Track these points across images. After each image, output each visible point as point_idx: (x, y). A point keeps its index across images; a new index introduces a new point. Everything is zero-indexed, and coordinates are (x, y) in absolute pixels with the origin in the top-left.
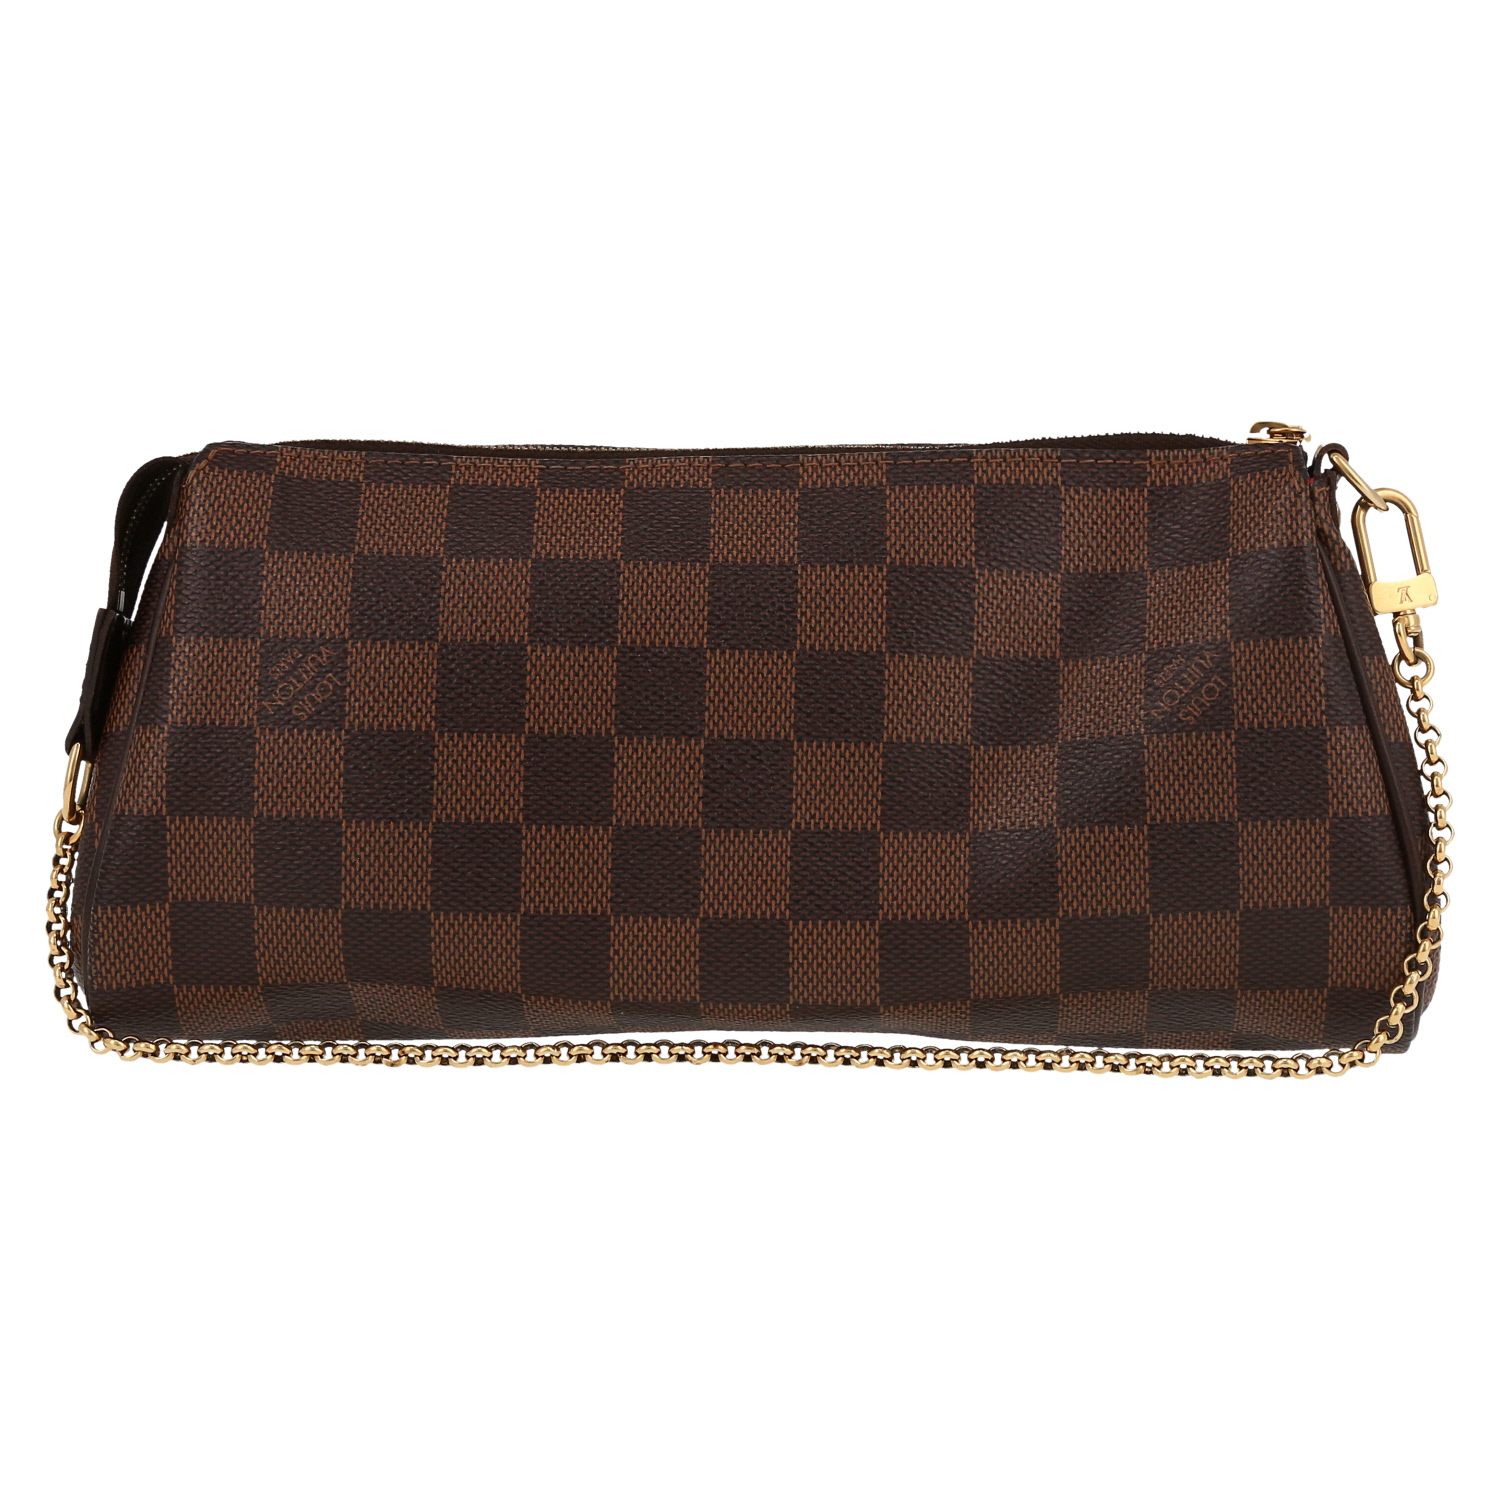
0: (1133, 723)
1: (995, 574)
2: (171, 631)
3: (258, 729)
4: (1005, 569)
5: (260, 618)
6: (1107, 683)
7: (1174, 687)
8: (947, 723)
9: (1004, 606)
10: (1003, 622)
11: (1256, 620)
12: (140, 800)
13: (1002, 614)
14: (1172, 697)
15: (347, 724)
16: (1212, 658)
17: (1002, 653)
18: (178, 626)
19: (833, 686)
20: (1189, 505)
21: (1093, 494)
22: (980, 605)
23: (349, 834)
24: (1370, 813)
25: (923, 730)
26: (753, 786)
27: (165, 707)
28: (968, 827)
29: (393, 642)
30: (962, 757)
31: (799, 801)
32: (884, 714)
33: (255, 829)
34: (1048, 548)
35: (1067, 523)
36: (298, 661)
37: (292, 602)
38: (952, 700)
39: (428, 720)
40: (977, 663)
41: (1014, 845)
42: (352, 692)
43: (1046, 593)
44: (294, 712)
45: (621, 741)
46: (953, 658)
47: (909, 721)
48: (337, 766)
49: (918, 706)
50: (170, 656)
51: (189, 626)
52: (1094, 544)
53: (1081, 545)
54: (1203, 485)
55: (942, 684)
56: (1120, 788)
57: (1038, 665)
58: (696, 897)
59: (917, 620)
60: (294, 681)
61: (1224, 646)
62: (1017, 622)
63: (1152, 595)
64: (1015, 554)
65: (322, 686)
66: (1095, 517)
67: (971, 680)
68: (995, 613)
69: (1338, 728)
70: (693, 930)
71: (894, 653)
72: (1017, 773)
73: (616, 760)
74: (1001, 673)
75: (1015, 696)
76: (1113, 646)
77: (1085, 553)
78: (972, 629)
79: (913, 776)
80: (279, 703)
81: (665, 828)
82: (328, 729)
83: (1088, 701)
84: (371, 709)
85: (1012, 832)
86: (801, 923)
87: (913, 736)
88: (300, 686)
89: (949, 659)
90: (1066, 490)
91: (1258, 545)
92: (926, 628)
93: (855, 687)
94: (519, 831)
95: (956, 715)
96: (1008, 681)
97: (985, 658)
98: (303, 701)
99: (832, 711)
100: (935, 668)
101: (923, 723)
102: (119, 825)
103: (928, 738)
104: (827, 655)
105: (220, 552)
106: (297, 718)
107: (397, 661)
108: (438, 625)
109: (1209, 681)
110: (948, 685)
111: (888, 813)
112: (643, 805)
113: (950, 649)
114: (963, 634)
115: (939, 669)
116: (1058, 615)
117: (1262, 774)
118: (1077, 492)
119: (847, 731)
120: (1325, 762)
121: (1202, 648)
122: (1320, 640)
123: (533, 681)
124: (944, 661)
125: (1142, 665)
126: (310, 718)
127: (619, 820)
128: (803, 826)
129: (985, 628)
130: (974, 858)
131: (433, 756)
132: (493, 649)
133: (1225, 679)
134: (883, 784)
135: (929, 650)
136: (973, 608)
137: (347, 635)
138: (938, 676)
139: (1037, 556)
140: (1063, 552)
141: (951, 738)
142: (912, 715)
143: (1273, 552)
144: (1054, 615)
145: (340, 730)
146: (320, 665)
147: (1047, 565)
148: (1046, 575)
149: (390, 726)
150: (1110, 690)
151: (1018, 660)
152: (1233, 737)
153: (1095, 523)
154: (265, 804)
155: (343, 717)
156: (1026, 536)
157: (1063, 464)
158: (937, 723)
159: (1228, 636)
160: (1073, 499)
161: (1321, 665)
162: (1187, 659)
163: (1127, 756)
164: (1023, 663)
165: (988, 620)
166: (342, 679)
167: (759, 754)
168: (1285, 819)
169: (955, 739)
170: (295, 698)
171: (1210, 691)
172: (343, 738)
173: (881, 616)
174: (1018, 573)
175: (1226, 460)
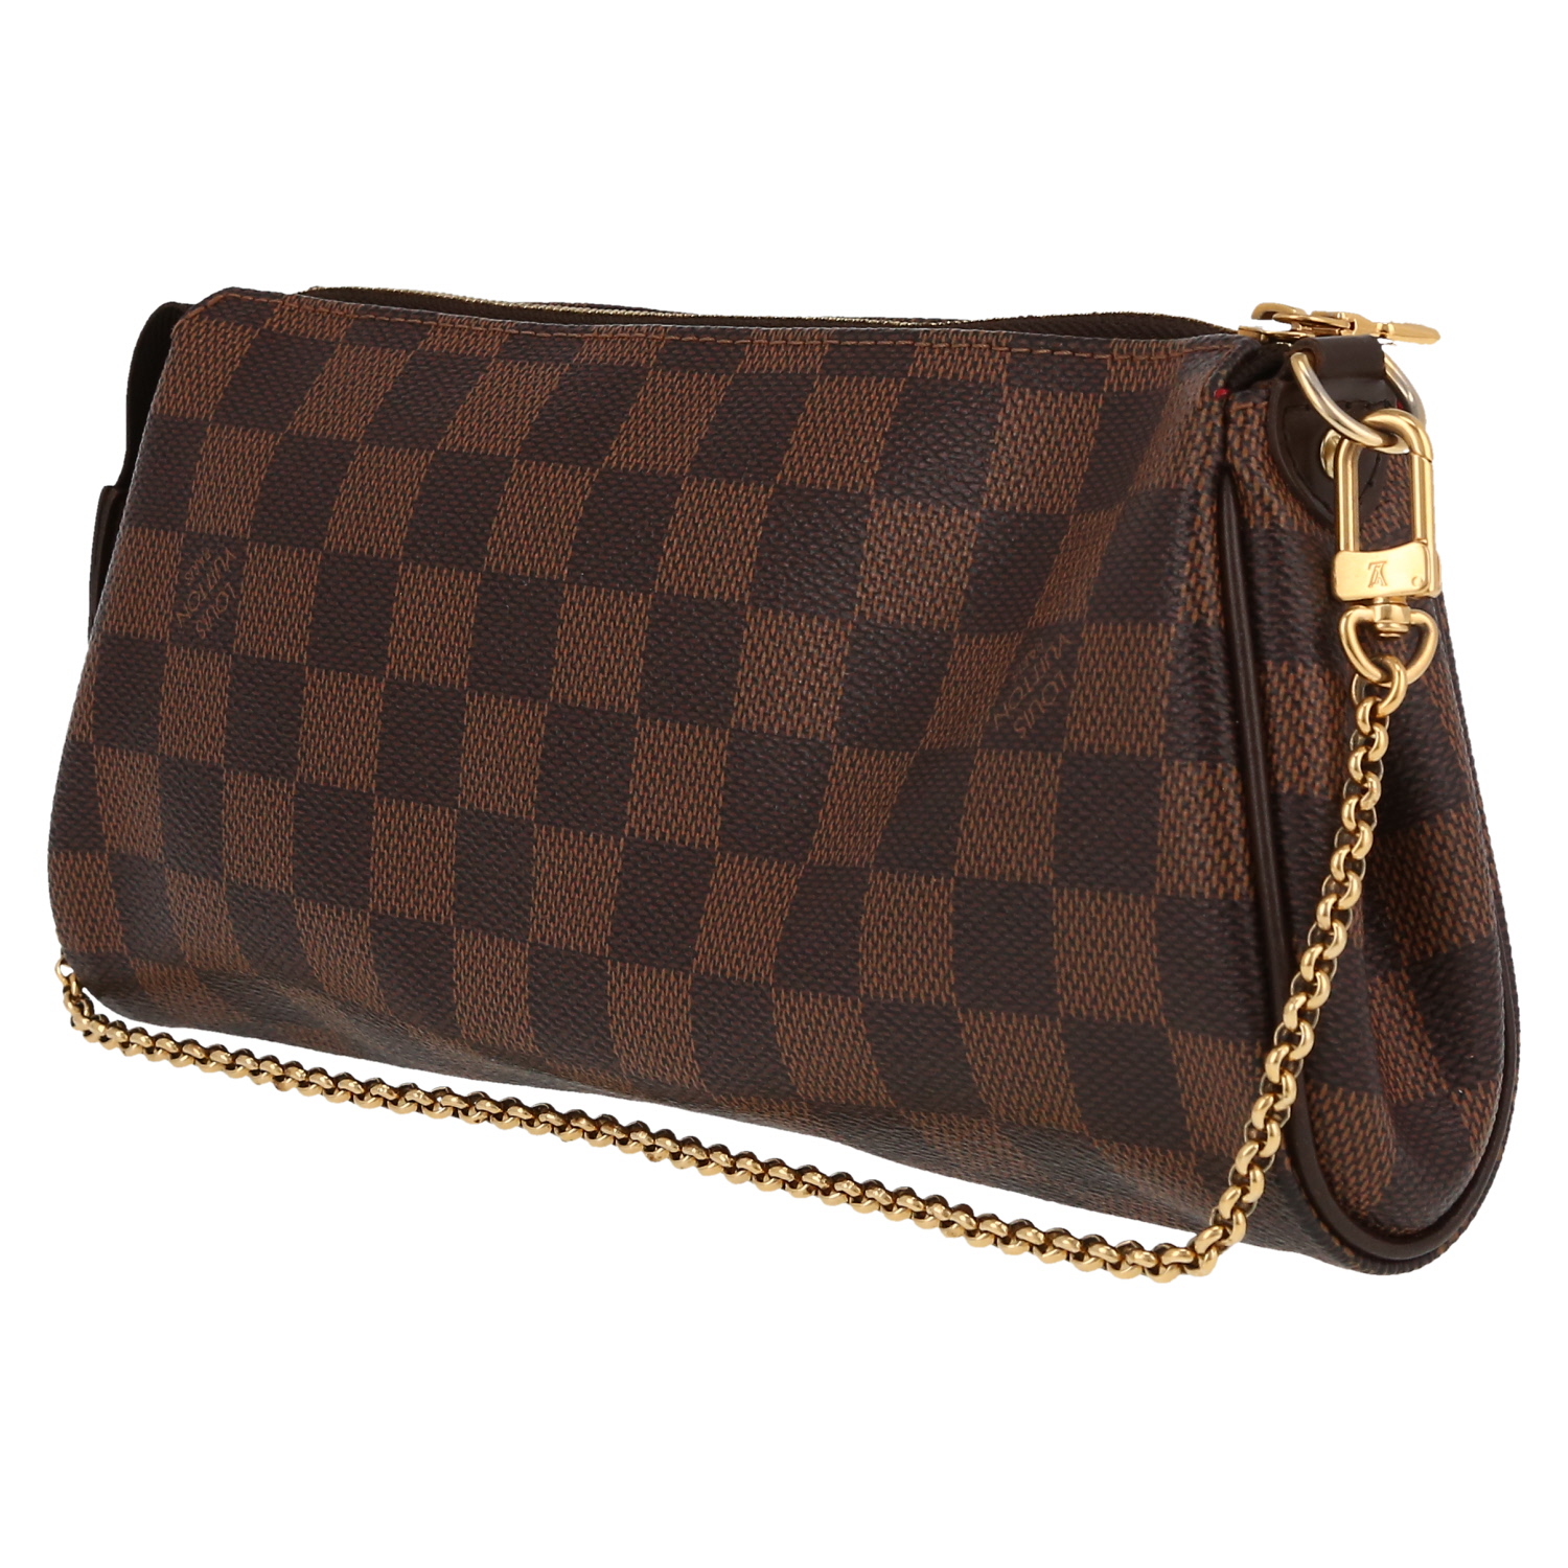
1: (895, 506)
4: (908, 499)
8: (809, 710)
9: (900, 552)
10: (897, 576)
13: (897, 563)
17: (890, 618)
19: (685, 647)
21: (1042, 399)
22: (870, 548)
24: (1207, 894)
25: (778, 716)
26: (588, 771)
30: (820, 760)
31: (635, 799)
32: (735, 690)
34: (969, 473)
35: (1002, 439)
38: (818, 678)
40: (857, 629)
43: (956, 537)
46: (827, 619)
47: (763, 703)
49: (777, 683)
52: (1029, 472)
53: (1014, 473)
55: (810, 655)
57: (931, 640)
59: (791, 563)
62: (914, 576)
64: (924, 480)
66: (1038, 432)
67: (846, 653)
68: (887, 561)
69: (1177, 763)
71: (756, 607)
74: (885, 646)
75: (897, 679)
77: (1017, 484)
78: (856, 581)
79: (760, 780)
87: (766, 724)
89: (821, 621)
90: (1009, 392)
92: (800, 575)
93: (708, 650)
94: (370, 803)
95: (821, 700)
96: (892, 658)
97: (868, 624)
99: (680, 679)
100: (802, 632)
101: (779, 707)
103: (783, 729)
104: (683, 603)
110: (816, 656)
111: (728, 826)
113: (825, 608)
114: (844, 588)
115: (807, 634)
116: (966, 570)
117: (1084, 819)
118: (1022, 396)
119: (693, 709)
120: (1156, 811)
122: (1173, 630)
124: (815, 623)
128: (637, 834)
129: (873, 580)
133: (1068, 677)
134: (726, 787)
135: (798, 606)
136: (860, 551)
138: (806, 644)
139: (952, 484)
140: (988, 481)
141: (811, 731)
142: (768, 694)
144: (962, 569)
147: (965, 499)
148: (961, 512)
151: (909, 630)
152: (1059, 761)
153: (1036, 441)
156: (944, 455)
157: (1013, 354)
158: (798, 709)
160: (1015, 405)
161: (1168, 666)
164: (915, 634)
165: (878, 571)
167: (600, 731)
168: (1105, 891)
169: (817, 734)
173: (750, 554)
174: (925, 507)
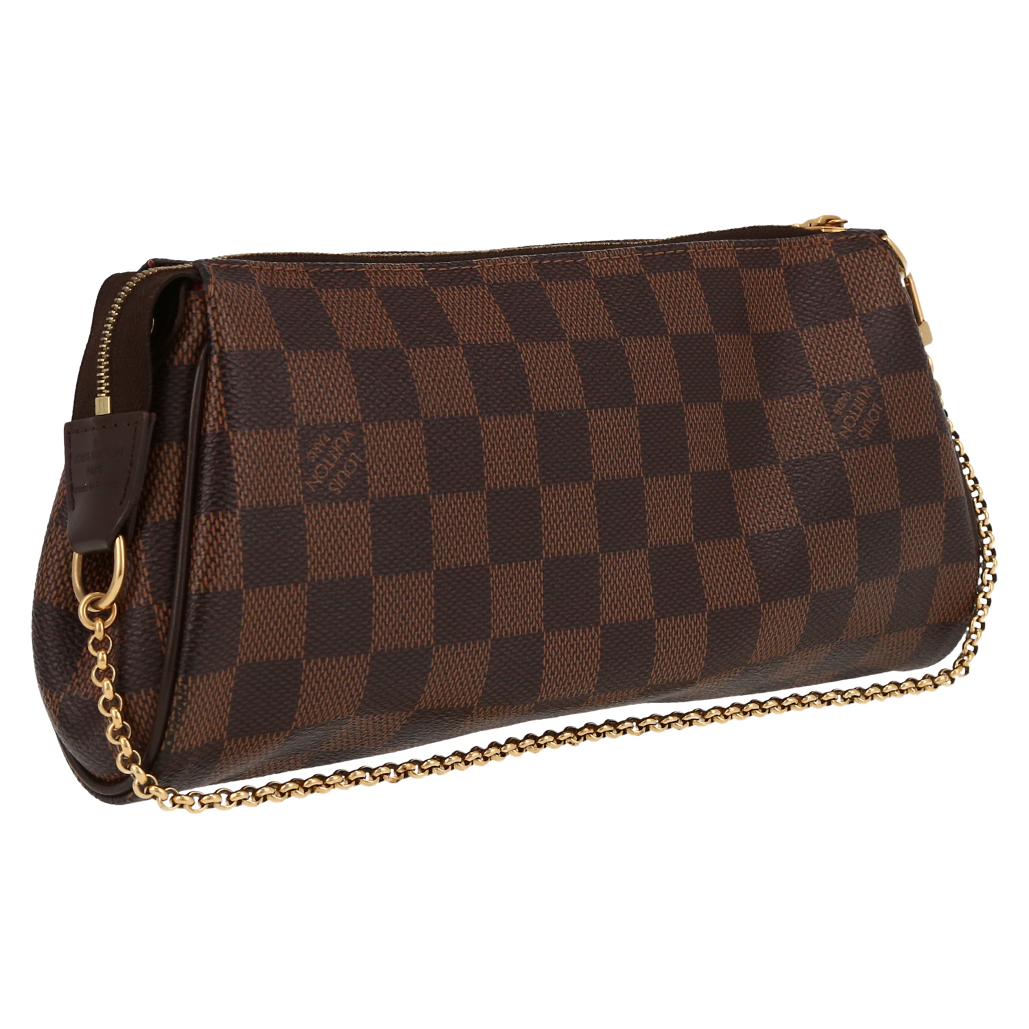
0: (829, 443)
2: (226, 426)
3: (305, 507)
5: (293, 410)
6: (798, 415)
7: (849, 414)
11: (890, 360)
12: (223, 578)
14: (850, 421)
15: (370, 495)
16: (868, 391)
18: (232, 422)
20: (811, 278)
23: (377, 588)
27: (233, 494)
28: (741, 533)
29: (393, 422)
33: (308, 593)
36: (328, 444)
37: (315, 394)
39: (424, 485)
41: (778, 542)
42: (371, 467)
44: (330, 489)
45: (544, 490)
48: (367, 531)
50: (229, 448)
51: (242, 421)
54: (816, 263)
56: (835, 492)
58: (597, 609)
60: (327, 462)
61: (874, 381)
63: (808, 347)
65: (349, 463)
70: (597, 636)
72: (761, 488)
73: (542, 505)
76: (793, 387)
80: (318, 481)
81: (577, 556)
82: (357, 500)
83: (789, 429)
84: (386, 479)
85: (773, 533)
86: (662, 620)
88: (333, 466)
91: (877, 306)
98: (336, 478)
102: (205, 603)
105: (253, 354)
106: (333, 493)
107: (398, 437)
108: (419, 405)
109: (871, 408)
112: (562, 540)
121: (860, 384)
123: (486, 446)
125: (820, 399)
126: (343, 491)
127: (547, 554)
130: (753, 556)
131: (430, 515)
132: (458, 421)
137: (360, 418)
143: (889, 310)
145: (366, 500)
146: (345, 447)
149: (400, 493)
150: (802, 420)
154: (316, 570)
155: (366, 489)
159: (875, 373)
162: (852, 392)
163: (834, 468)
166: (363, 457)
170: (330, 477)
171: (873, 414)
172: (369, 507)
175: (827, 244)
